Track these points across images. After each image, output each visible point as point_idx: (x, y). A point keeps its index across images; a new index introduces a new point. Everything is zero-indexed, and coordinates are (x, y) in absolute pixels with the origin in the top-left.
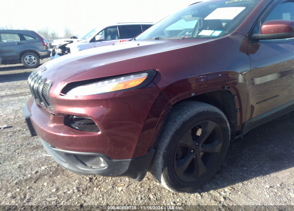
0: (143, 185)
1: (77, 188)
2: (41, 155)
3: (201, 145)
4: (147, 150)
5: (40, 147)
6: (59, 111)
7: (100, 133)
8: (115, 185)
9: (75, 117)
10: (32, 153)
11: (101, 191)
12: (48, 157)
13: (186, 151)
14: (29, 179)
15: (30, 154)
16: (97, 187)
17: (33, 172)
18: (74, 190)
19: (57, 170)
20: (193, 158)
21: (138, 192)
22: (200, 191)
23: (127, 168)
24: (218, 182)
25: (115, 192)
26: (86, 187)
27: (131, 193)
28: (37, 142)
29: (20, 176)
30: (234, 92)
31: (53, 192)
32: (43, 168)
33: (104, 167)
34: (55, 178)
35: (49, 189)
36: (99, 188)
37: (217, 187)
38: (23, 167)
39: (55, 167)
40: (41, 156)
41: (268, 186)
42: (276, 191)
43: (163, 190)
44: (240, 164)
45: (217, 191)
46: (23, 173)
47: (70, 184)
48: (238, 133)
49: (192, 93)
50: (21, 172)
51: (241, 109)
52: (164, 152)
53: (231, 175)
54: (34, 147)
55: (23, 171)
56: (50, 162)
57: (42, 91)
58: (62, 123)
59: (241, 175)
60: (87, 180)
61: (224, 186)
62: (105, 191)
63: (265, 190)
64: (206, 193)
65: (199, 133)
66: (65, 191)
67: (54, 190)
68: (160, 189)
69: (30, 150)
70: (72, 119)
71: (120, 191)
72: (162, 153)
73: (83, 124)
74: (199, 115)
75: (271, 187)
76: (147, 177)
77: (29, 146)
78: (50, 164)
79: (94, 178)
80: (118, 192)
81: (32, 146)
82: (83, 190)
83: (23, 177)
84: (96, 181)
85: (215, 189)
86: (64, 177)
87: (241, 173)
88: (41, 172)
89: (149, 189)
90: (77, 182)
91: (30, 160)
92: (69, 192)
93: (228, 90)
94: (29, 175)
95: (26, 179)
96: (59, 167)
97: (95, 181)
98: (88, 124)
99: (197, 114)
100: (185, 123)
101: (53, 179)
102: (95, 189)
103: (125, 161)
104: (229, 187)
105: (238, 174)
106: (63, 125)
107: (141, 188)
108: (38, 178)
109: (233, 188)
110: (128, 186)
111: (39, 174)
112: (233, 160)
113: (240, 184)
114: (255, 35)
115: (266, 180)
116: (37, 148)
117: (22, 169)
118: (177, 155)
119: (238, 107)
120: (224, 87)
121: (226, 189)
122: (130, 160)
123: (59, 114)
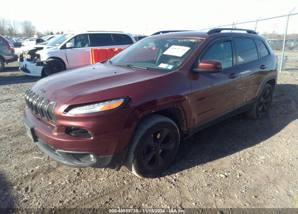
0: (119, 175)
1: (69, 180)
2: (32, 157)
3: (159, 145)
4: (123, 148)
5: (29, 152)
6: (62, 124)
7: (92, 138)
8: (98, 177)
9: (72, 128)
10: (23, 157)
11: (87, 181)
12: (39, 159)
13: (149, 149)
14: (27, 176)
15: (21, 157)
16: (84, 179)
17: (30, 171)
18: (66, 182)
19: (49, 169)
20: (154, 153)
21: (116, 180)
22: (159, 177)
23: (110, 161)
24: (172, 170)
25: (98, 181)
26: (76, 179)
27: (110, 181)
28: (25, 147)
29: (19, 175)
30: (180, 109)
31: (50, 184)
32: (37, 167)
33: (94, 161)
34: (49, 174)
35: (46, 182)
36: (86, 180)
37: (171, 173)
38: (19, 168)
39: (47, 166)
40: (32, 159)
41: (204, 171)
42: (209, 174)
43: (133, 177)
44: (188, 158)
45: (171, 176)
46: (21, 172)
47: (62, 178)
48: (186, 135)
49: (153, 110)
50: (19, 171)
51: (186, 119)
52: (134, 150)
53: (181, 165)
54: (23, 151)
55: (20, 170)
56: (42, 163)
57: (48, 110)
58: (63, 132)
59: (188, 165)
60: (75, 174)
61: (176, 173)
62: (91, 181)
63: (202, 174)
64: (163, 177)
65: (158, 136)
66: (59, 183)
67: (50, 183)
68: (131, 177)
69: (20, 154)
70: (71, 129)
71: (102, 180)
72: (133, 151)
73: (78, 133)
74: (158, 124)
75: (206, 171)
76: (122, 170)
77: (18, 150)
78: (42, 164)
79: (81, 173)
80: (101, 181)
81: (22, 151)
82: (74, 182)
83: (22, 175)
84: (83, 175)
85: (169, 175)
86: (56, 173)
87: (188, 164)
88: (36, 170)
89: (123, 178)
90: (67, 176)
91: (24, 162)
92: (62, 184)
93: (177, 107)
94: (27, 174)
95: (25, 176)
96: (51, 166)
97: (81, 175)
98: (82, 132)
99: (156, 124)
100: (148, 130)
101: (47, 176)
102: (82, 180)
103: (108, 157)
104: (179, 173)
105: (186, 164)
106: (64, 133)
107: (118, 177)
108: (35, 175)
109: (181, 174)
110: (108, 177)
111: (34, 172)
112: (184, 155)
113: (186, 171)
114: (195, 69)
115: (204, 167)
116: (26, 153)
117: (19, 169)
118: (143, 152)
119: (184, 118)
120: (174, 106)
121: (177, 174)
122: (112, 156)
123: (62, 126)
